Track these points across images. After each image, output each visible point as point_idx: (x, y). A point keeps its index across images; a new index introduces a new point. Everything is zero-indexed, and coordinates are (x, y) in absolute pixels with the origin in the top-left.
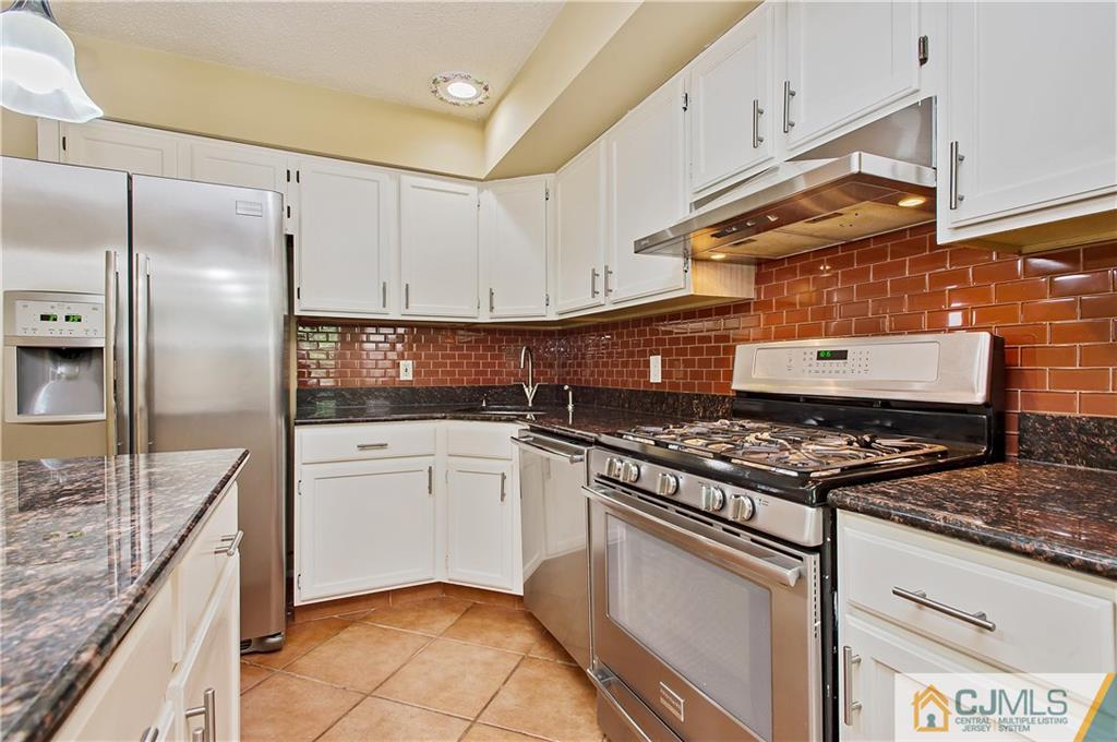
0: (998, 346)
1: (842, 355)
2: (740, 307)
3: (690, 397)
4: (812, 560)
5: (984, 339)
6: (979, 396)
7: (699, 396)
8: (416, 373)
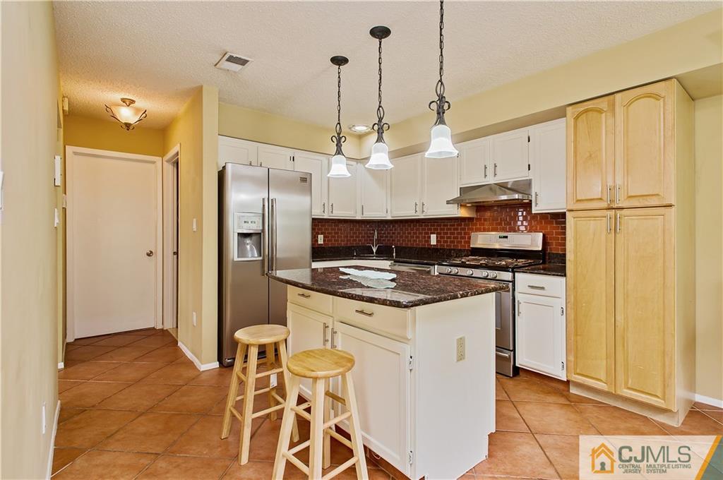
0: (544, 236)
1: (506, 237)
2: (470, 219)
3: (450, 250)
4: (511, 284)
5: (541, 234)
6: (540, 249)
7: (454, 250)
8: (324, 241)
